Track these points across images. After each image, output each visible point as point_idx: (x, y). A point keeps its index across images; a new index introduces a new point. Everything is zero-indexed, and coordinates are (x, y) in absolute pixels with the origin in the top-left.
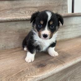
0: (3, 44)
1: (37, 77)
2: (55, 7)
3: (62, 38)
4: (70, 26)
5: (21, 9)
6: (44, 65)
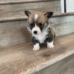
0: (8, 41)
1: (44, 64)
2: (51, 9)
3: (58, 34)
4: (65, 24)
5: (21, 12)
6: (48, 55)
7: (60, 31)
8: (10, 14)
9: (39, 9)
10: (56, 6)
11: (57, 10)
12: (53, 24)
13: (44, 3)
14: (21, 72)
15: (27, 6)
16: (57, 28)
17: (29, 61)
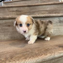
9: (51, 10)
13: (56, 5)
14: (42, 55)
17: (47, 48)
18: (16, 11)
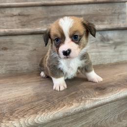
7: (122, 54)
8: (41, 22)
10: (118, 11)
11: (118, 18)
12: (111, 42)
13: (98, 5)
14: (64, 105)
15: (69, 11)
16: (119, 48)
17: (74, 93)
18: (19, 15)
